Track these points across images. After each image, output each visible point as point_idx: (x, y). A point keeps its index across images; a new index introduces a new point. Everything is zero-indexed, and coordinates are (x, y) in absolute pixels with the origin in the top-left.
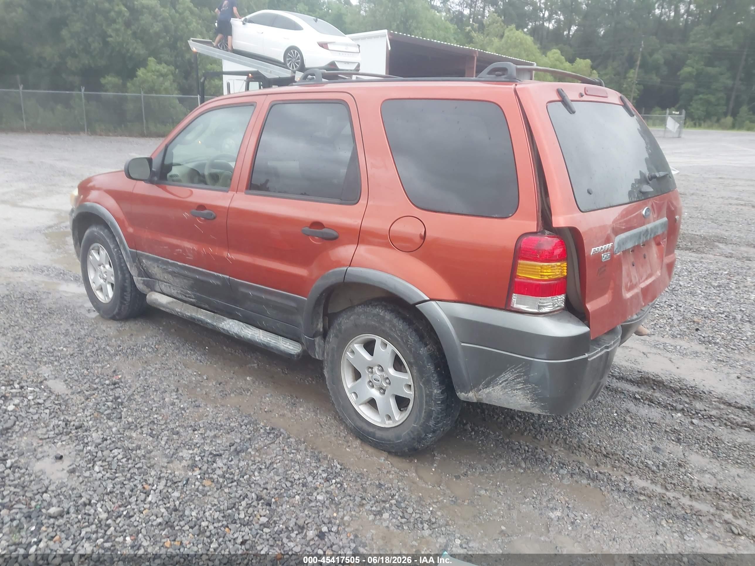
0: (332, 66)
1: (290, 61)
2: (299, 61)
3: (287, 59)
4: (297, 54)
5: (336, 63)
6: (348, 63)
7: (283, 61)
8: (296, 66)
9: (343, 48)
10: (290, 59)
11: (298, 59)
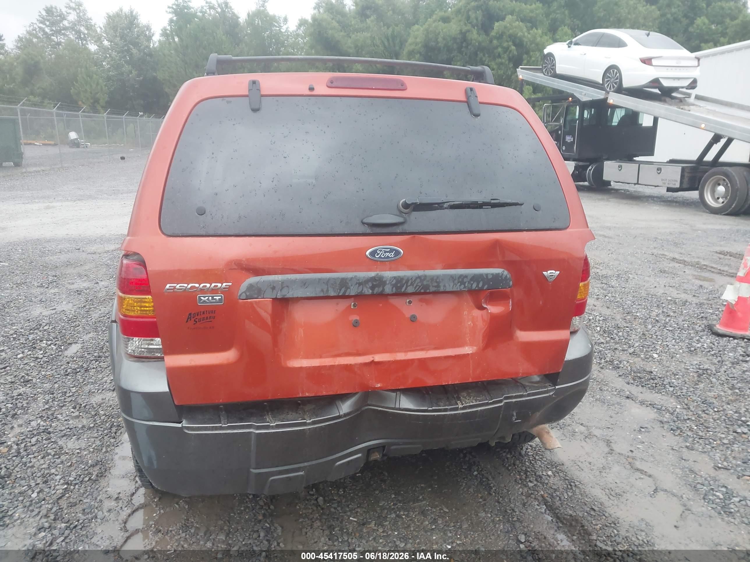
0: (656, 83)
1: (608, 81)
2: (618, 80)
3: (606, 80)
4: (616, 73)
5: (660, 79)
6: (679, 79)
7: (601, 82)
8: (614, 87)
9: (673, 63)
10: (609, 79)
11: (617, 79)
